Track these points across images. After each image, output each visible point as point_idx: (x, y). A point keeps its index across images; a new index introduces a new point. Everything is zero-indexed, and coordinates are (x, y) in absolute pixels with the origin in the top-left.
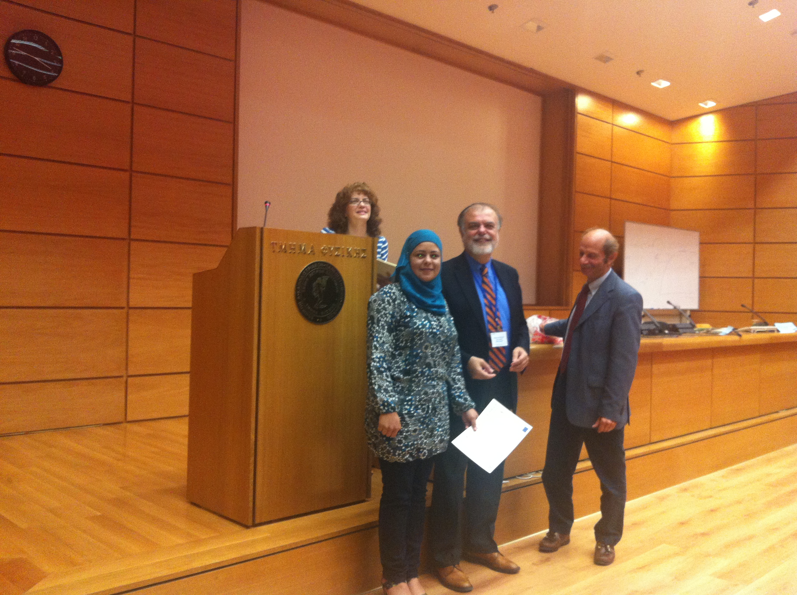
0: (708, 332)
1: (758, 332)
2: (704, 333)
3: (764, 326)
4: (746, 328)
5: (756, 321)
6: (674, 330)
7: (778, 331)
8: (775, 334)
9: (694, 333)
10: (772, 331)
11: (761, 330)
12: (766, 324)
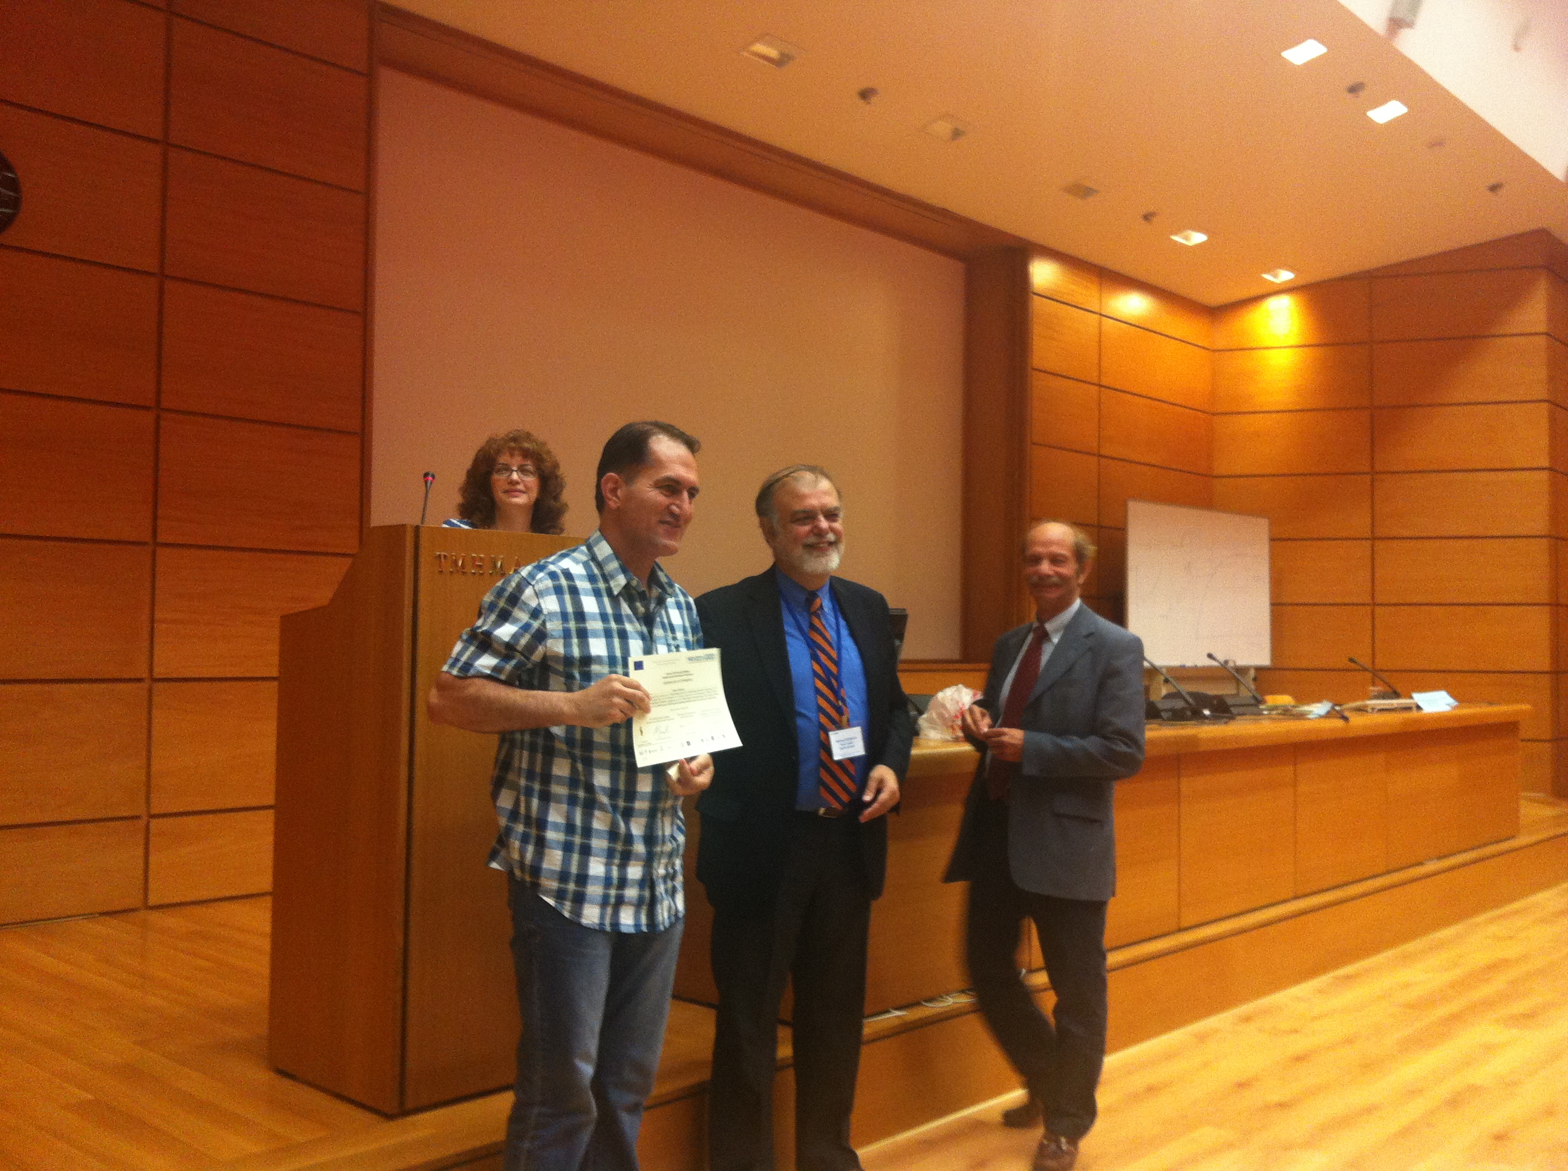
0: (1286, 713)
1: (1382, 710)
2: (1279, 714)
3: (1392, 698)
4: (1358, 703)
5: (1376, 689)
6: (1222, 710)
7: (1419, 708)
8: (1414, 714)
9: (1260, 714)
10: (1408, 709)
11: (1387, 707)
12: (1396, 695)
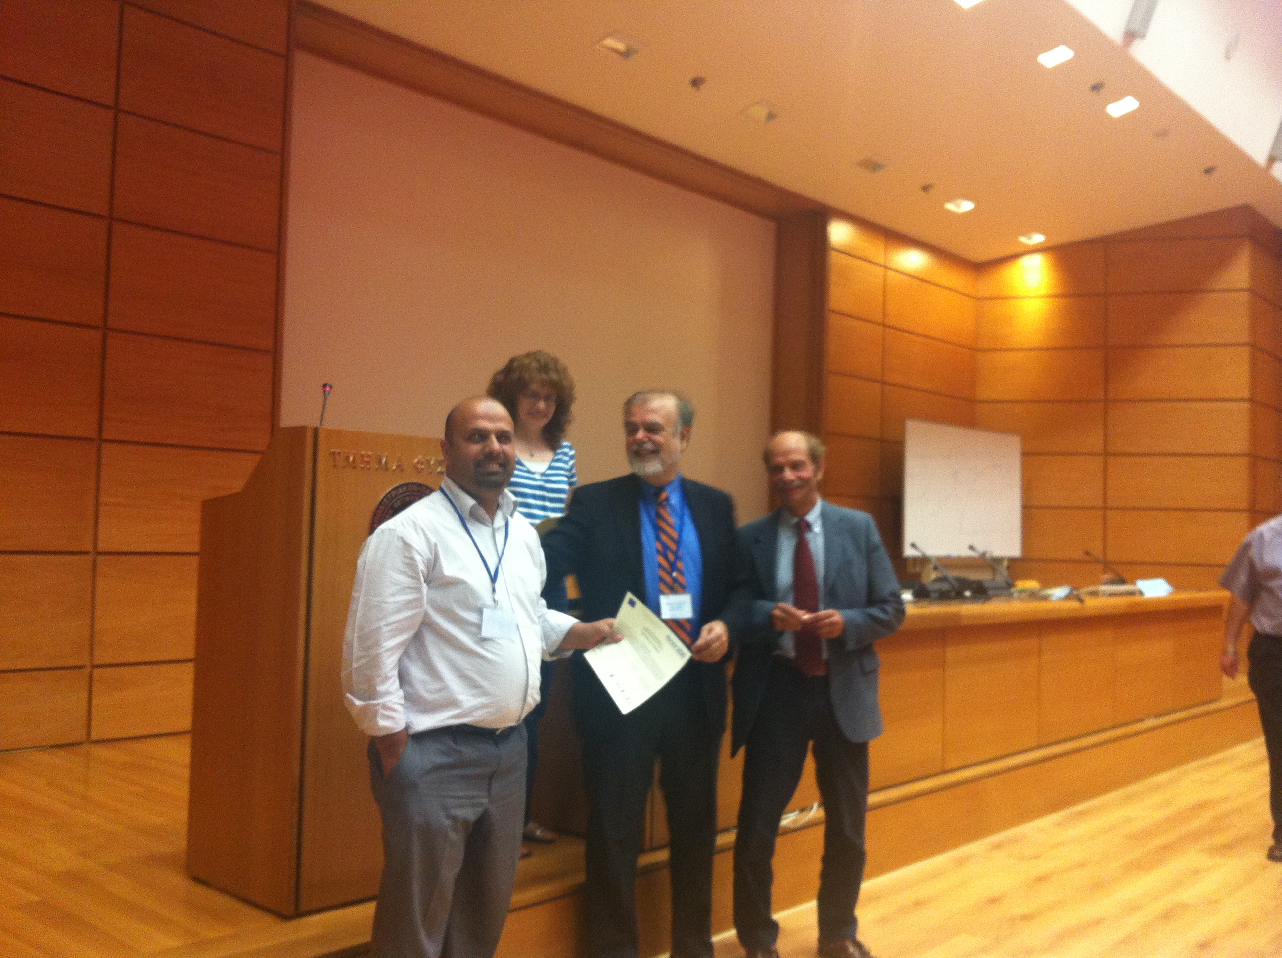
0: (1033, 595)
1: (1111, 594)
2: (1028, 596)
3: (1119, 584)
4: (1092, 588)
5: (1107, 577)
6: (981, 592)
7: (1141, 593)
8: (1137, 598)
9: (1012, 596)
10: (1132, 593)
11: (1115, 592)
12: (1123, 582)
